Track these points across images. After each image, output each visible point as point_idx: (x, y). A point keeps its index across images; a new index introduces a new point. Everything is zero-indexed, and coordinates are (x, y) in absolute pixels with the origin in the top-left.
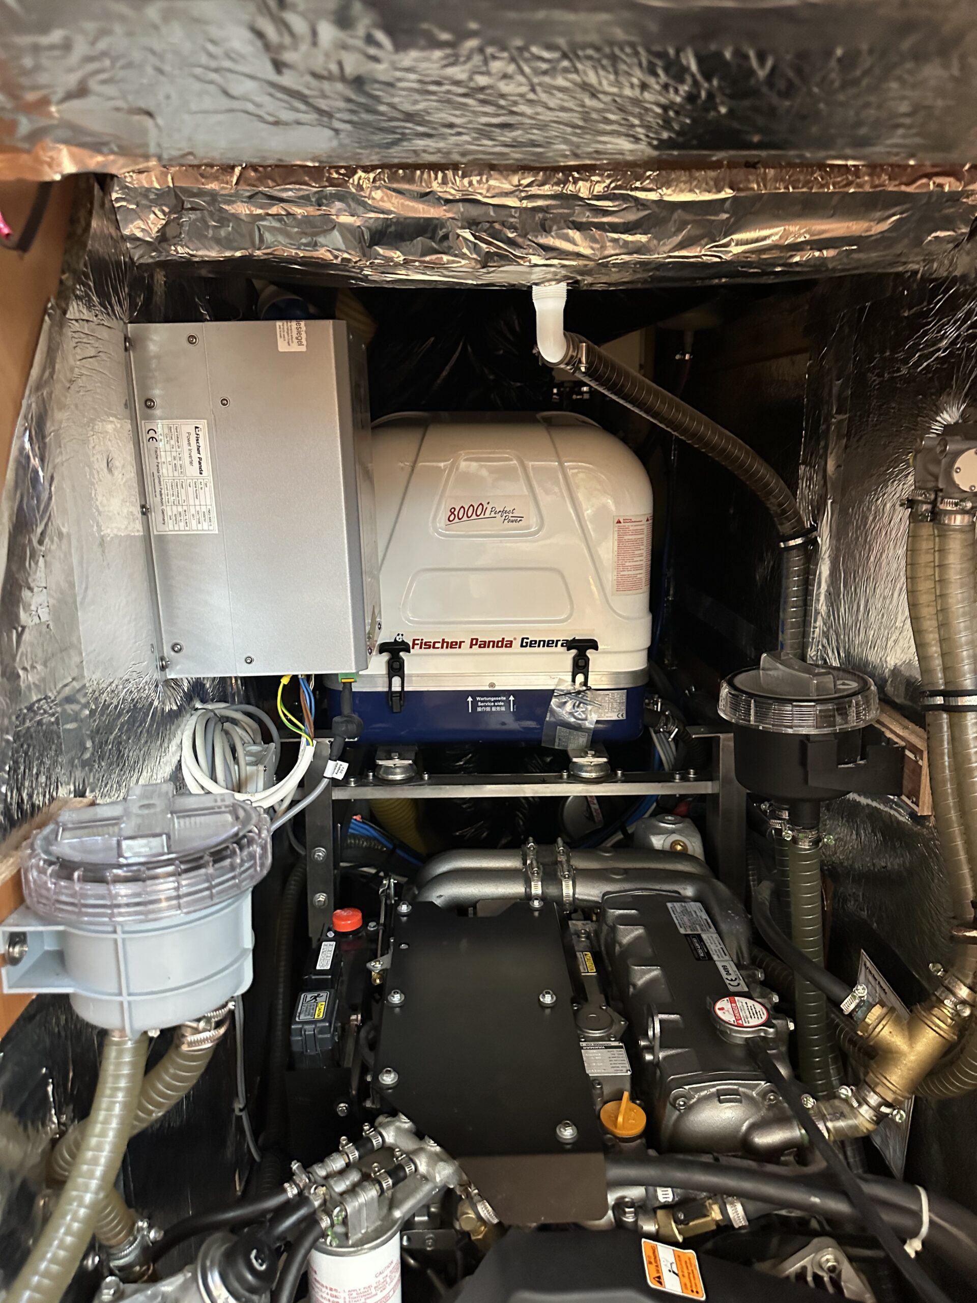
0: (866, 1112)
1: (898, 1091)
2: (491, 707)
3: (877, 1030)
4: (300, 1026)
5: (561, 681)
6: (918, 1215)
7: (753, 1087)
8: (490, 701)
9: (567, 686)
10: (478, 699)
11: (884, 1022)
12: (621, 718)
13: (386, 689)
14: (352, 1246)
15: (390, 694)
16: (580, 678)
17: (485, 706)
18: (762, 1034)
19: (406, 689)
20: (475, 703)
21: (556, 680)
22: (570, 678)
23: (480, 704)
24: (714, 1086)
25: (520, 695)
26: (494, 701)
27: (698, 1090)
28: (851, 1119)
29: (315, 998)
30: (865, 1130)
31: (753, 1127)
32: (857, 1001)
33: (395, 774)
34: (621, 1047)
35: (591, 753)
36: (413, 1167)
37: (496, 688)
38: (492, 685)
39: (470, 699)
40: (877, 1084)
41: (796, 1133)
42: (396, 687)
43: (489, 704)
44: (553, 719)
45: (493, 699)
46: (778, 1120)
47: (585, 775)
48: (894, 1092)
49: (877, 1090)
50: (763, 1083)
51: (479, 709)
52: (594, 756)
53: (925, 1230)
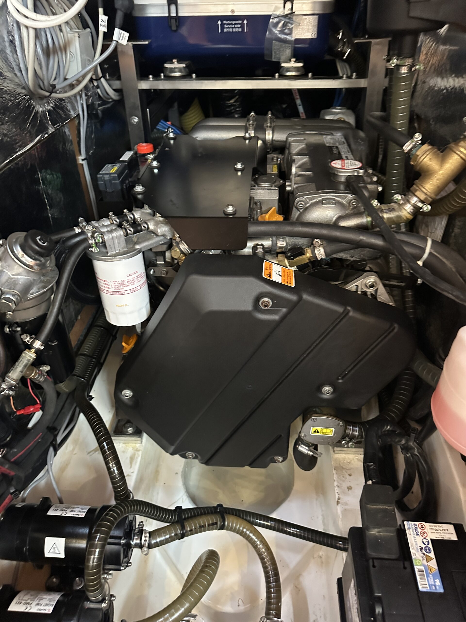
0: (408, 208)
1: (428, 193)
2: (233, 28)
3: (422, 158)
4: (101, 176)
5: (276, 8)
6: (424, 250)
7: (343, 198)
8: (232, 24)
9: (280, 12)
10: (225, 22)
11: (428, 153)
12: (314, 37)
13: (167, 15)
14: (110, 256)
15: (170, 17)
16: (288, 5)
17: (229, 28)
18: (356, 174)
19: (180, 15)
20: (222, 25)
21: (274, 7)
22: (282, 5)
23: (226, 26)
24: (321, 197)
25: (249, 18)
26: (235, 24)
27: (311, 199)
28: (398, 211)
29: (113, 166)
30: (405, 218)
31: (340, 218)
32: (414, 143)
33: (175, 72)
34: (277, 189)
35: (293, 60)
36: (146, 226)
37: (236, 14)
38: (233, 11)
39: (219, 23)
40: (416, 190)
41: (365, 220)
42: (173, 14)
43: (231, 26)
44: (270, 36)
45: (234, 22)
46: (357, 214)
47: (288, 74)
48: (426, 194)
49: (416, 194)
50: (349, 195)
51: (225, 30)
52: (295, 62)
53: (425, 256)
